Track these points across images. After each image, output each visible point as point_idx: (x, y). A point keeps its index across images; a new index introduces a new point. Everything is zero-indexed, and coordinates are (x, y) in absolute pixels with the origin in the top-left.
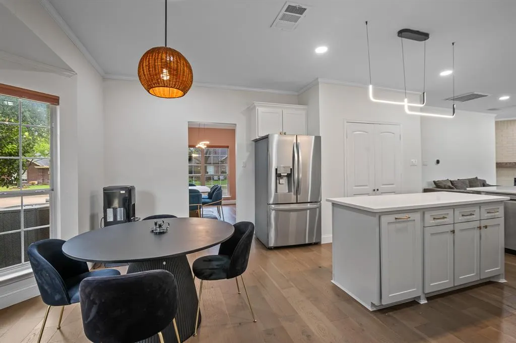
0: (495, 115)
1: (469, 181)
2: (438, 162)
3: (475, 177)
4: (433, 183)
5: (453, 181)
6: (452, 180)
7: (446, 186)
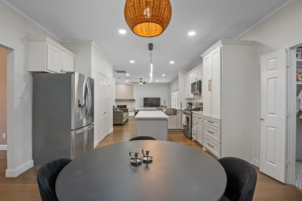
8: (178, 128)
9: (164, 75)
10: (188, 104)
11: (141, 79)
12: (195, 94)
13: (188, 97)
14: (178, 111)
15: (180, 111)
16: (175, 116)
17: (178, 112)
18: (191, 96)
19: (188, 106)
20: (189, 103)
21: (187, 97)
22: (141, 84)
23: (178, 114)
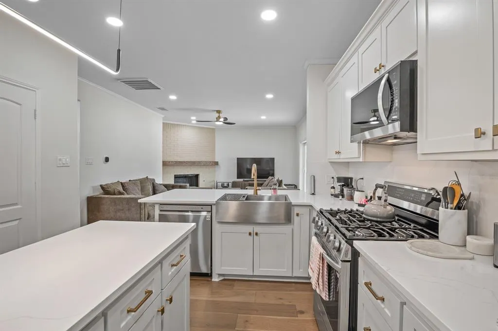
0: (163, 116)
1: (140, 182)
2: (107, 160)
3: (145, 177)
4: (100, 187)
5: (124, 183)
6: (122, 182)
7: (116, 192)
8: (294, 275)
9: (269, 96)
10: (338, 181)
11: (219, 112)
12: (366, 142)
13: (337, 156)
14: (296, 210)
15: (307, 209)
16: (287, 229)
17: (298, 215)
18: (352, 151)
19: (338, 191)
20: (339, 179)
21: (335, 158)
22: (218, 123)
23: (296, 219)
